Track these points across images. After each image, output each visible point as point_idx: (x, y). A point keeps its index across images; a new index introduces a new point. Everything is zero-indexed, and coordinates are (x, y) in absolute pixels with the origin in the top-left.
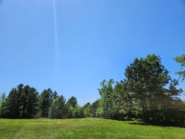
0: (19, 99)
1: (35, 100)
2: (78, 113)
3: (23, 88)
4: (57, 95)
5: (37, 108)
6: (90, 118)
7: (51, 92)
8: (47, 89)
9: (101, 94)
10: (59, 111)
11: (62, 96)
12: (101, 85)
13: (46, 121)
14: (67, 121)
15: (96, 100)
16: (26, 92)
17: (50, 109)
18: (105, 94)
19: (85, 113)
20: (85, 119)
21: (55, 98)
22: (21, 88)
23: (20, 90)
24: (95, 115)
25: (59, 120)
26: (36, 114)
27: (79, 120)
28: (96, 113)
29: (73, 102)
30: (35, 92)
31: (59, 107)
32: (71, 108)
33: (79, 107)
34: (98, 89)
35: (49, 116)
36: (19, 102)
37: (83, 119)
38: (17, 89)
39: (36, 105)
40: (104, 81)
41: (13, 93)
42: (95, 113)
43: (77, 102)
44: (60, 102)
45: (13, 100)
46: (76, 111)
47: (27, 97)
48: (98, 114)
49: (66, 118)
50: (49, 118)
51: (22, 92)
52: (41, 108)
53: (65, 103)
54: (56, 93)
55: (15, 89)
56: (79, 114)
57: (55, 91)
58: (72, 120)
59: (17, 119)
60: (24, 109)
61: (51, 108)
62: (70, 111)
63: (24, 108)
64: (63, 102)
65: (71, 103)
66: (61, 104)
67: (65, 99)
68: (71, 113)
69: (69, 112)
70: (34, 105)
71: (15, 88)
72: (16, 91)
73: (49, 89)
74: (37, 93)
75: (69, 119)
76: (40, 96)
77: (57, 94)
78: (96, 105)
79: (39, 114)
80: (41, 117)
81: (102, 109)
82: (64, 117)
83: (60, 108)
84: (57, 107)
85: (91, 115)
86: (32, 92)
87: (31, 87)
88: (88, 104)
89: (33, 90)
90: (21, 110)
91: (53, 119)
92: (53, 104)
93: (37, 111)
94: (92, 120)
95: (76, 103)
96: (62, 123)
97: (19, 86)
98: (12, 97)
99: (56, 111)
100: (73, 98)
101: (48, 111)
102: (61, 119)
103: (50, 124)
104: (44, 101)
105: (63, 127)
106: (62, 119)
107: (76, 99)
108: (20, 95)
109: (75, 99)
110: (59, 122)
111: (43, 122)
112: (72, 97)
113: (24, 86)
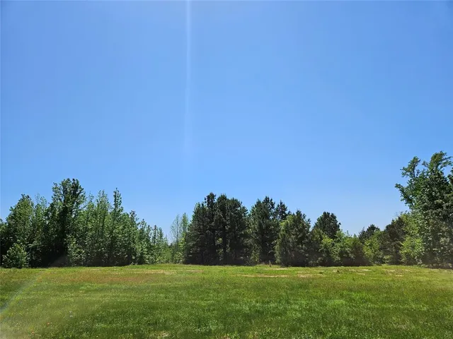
0: (213, 224)
1: (243, 226)
2: (346, 253)
3: (216, 201)
4: (287, 212)
5: (250, 241)
6: (384, 265)
7: (273, 205)
8: (262, 200)
9: (409, 201)
10: (298, 248)
11: (299, 213)
12: (404, 174)
13: (272, 270)
14: (321, 273)
15: (396, 219)
16: (223, 209)
17: (275, 244)
18: (420, 199)
19: (368, 252)
20: (370, 267)
21: (284, 217)
22: (212, 201)
23: (211, 207)
24: (400, 257)
25: (301, 268)
26: (250, 255)
27: (353, 270)
28: (402, 252)
29: (330, 227)
30: (239, 209)
31: (296, 238)
32: (327, 240)
33: (347, 237)
34: (398, 186)
35: (278, 260)
36: (214, 231)
37: (366, 269)
38: (206, 205)
39: (246, 236)
40: (415, 162)
41: (200, 213)
42: (396, 252)
43: (339, 226)
44: (297, 228)
45: (201, 227)
46: (342, 248)
47: (225, 219)
48: (407, 255)
49: (317, 265)
50: (278, 264)
51: (215, 210)
52: (257, 241)
53: (310, 230)
54: (283, 207)
55: (203, 205)
56: (352, 256)
57: (281, 203)
58: (334, 269)
59: (215, 265)
60: (224, 245)
61: (278, 242)
62: (326, 246)
63: (225, 242)
64: (304, 227)
65: (324, 227)
66: (300, 231)
67: (307, 218)
68: (328, 252)
69: (322, 251)
70: (241, 235)
71: (201, 203)
72: (203, 208)
73: (267, 200)
74: (244, 210)
75: (326, 268)
76: (250, 215)
77: (285, 209)
78: (396, 230)
79: (255, 255)
80: (260, 262)
81: (418, 241)
82: (311, 262)
83: (300, 241)
84: (292, 238)
85: (388, 260)
86: (234, 207)
87: (229, 198)
88: (372, 228)
89: (236, 204)
90: (219, 247)
91: (287, 266)
92: (282, 232)
93: (250, 248)
94: (392, 271)
95: (337, 227)
96: (311, 275)
97: (208, 197)
98: (198, 221)
99: (290, 250)
100: (326, 215)
101: (274, 249)
102: (306, 268)
103: (283, 278)
104: (260, 225)
105: (316, 286)
106: (307, 266)
107: (335, 218)
108: (213, 215)
109: (333, 217)
110: (302, 273)
111: (266, 273)
112: (325, 213)
113: (217, 197)
